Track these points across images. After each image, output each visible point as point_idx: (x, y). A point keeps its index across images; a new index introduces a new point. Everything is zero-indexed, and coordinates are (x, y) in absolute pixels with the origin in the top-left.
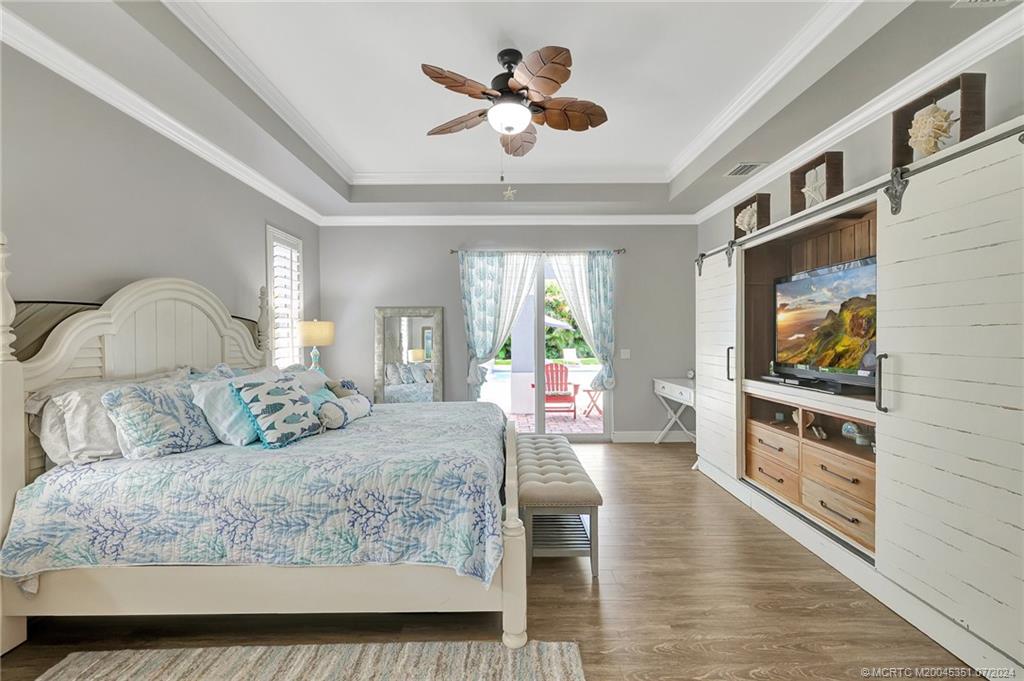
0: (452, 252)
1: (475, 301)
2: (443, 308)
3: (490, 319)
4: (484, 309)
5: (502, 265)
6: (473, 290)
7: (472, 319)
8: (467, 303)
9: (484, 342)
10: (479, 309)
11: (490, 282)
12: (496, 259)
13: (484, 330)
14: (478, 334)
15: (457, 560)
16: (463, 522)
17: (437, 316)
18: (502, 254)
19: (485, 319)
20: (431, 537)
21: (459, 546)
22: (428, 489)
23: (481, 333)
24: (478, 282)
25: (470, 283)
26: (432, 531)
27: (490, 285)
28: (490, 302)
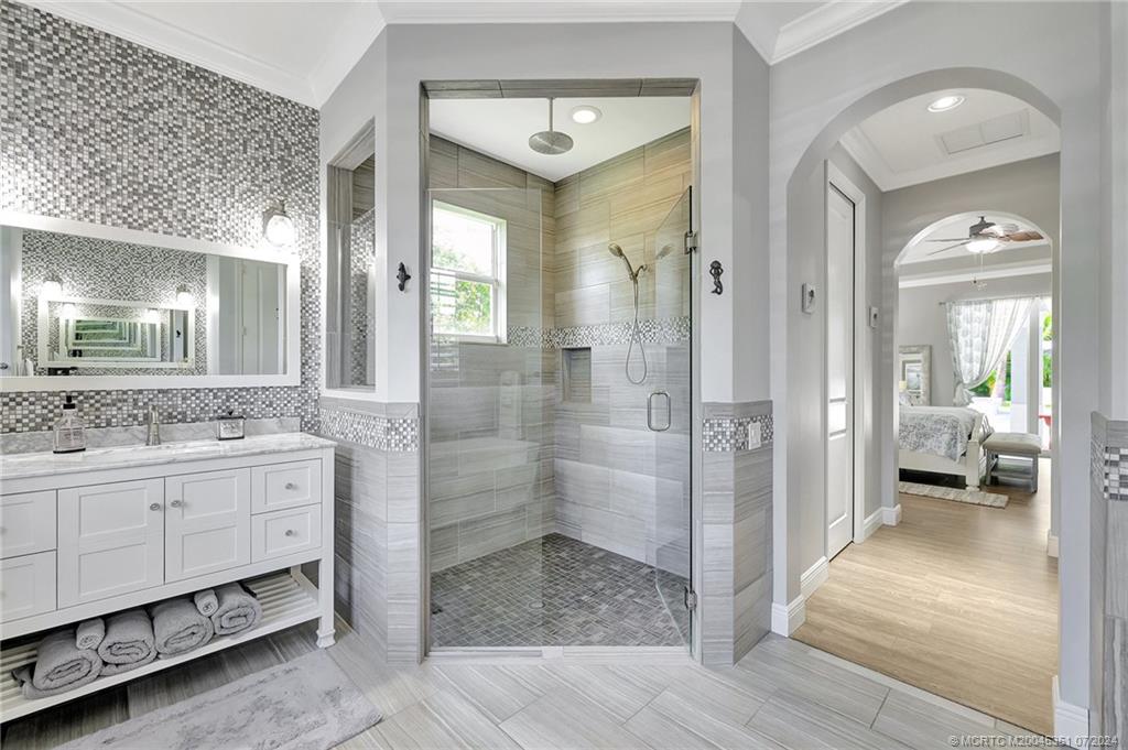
0: (941, 304)
1: (961, 340)
2: (931, 348)
3: (977, 354)
4: (971, 346)
5: (990, 310)
6: (960, 332)
7: (959, 354)
8: (954, 342)
9: (971, 371)
10: (966, 346)
11: (977, 324)
12: (984, 306)
13: (971, 361)
14: (964, 365)
15: (942, 452)
16: (946, 437)
17: (926, 352)
18: (990, 302)
19: (971, 354)
20: (930, 443)
21: (944, 445)
22: (929, 424)
23: (968, 365)
24: (964, 325)
25: (957, 327)
26: (930, 441)
27: (977, 328)
28: (977, 341)
